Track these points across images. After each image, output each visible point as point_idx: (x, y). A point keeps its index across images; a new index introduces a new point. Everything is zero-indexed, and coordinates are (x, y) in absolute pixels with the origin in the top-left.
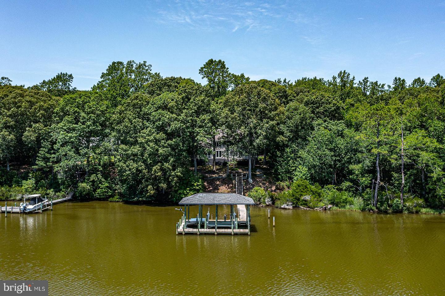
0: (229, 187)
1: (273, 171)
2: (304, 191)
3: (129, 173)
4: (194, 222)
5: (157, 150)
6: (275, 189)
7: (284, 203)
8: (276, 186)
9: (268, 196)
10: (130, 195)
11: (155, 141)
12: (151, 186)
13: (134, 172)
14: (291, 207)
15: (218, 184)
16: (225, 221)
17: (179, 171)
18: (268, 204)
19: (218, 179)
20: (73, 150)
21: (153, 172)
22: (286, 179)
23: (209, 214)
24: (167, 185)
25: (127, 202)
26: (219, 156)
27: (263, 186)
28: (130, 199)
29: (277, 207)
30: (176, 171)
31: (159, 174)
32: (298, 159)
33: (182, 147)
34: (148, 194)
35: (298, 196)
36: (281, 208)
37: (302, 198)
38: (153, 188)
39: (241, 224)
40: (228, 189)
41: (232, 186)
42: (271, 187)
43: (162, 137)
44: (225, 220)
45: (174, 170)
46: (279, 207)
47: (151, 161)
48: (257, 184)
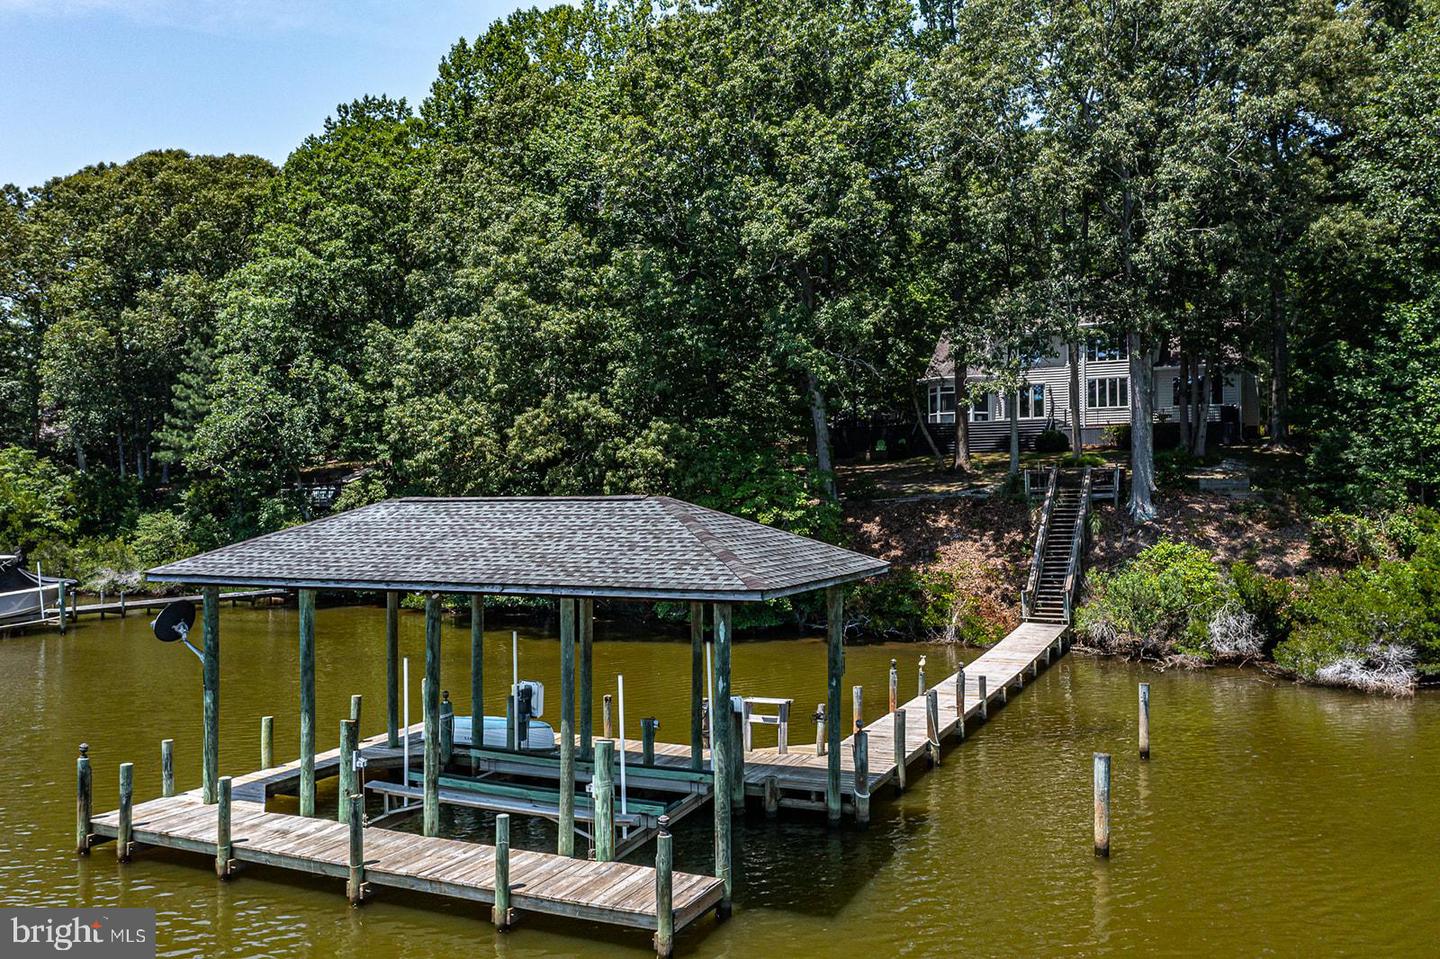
0: (1000, 547)
1: (1311, 459)
6: (1308, 563)
7: (1341, 651)
8: (1316, 540)
9: (1233, 599)
14: (1401, 681)
15: (941, 530)
18: (1225, 650)
19: (948, 503)
20: (266, 368)
21: (514, 443)
26: (1031, 412)
27: (1225, 541)
29: (1290, 677)
31: (541, 452)
36: (1316, 685)
39: (788, 802)
40: (989, 557)
41: (1019, 538)
42: (1279, 551)
46: (1306, 676)
48: (1186, 526)
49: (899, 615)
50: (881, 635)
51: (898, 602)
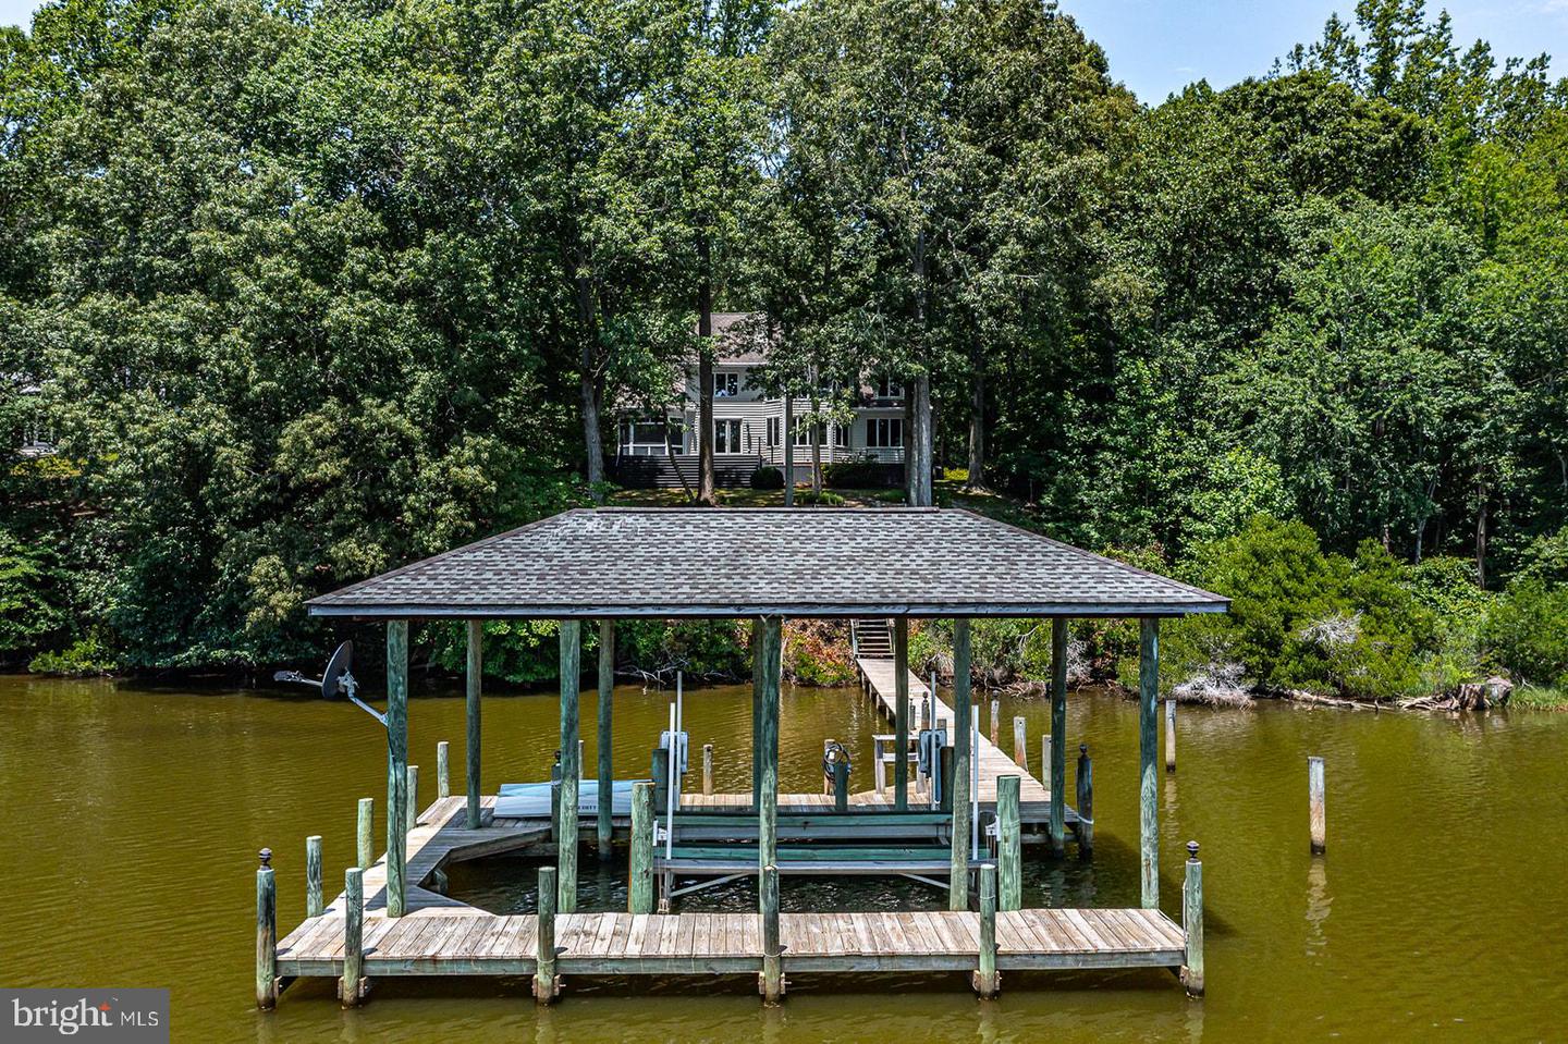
2: (1303, 589)
3: (125, 476)
4: (528, 819)
5: (318, 310)
7: (1191, 669)
10: (154, 628)
11: (301, 246)
12: (275, 559)
13: (158, 461)
14: (1239, 694)
16: (842, 810)
17: (468, 453)
21: (283, 456)
22: (1144, 535)
23: (684, 737)
24: (384, 546)
25: (140, 679)
26: (727, 448)
28: (154, 653)
30: (449, 458)
31: (328, 469)
32: (1197, 423)
33: (491, 290)
34: (255, 615)
35: (1275, 622)
37: (1304, 633)
38: (292, 570)
43: (355, 225)
44: (842, 791)
45: (438, 449)
47: (271, 378)
49: (720, 656)
50: (701, 679)
51: (714, 643)
